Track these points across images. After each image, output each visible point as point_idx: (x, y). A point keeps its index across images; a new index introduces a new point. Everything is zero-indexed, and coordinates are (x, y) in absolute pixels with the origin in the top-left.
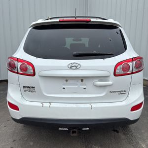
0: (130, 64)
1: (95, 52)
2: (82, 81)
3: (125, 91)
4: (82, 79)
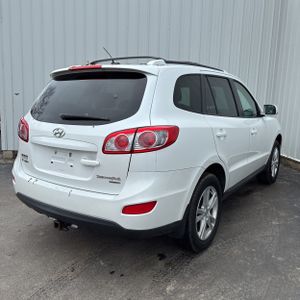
0: (130, 138)
1: (87, 115)
2: (70, 154)
3: (119, 179)
4: (71, 152)
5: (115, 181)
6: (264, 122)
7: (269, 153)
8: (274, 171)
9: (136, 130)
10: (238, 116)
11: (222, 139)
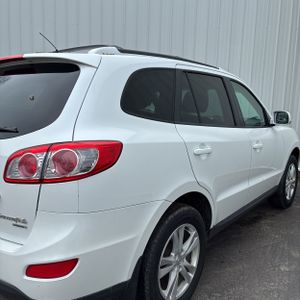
5: (20, 224)
6: (275, 132)
7: (281, 171)
8: (290, 192)
9: (49, 148)
10: (236, 125)
11: (204, 157)
